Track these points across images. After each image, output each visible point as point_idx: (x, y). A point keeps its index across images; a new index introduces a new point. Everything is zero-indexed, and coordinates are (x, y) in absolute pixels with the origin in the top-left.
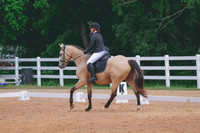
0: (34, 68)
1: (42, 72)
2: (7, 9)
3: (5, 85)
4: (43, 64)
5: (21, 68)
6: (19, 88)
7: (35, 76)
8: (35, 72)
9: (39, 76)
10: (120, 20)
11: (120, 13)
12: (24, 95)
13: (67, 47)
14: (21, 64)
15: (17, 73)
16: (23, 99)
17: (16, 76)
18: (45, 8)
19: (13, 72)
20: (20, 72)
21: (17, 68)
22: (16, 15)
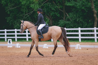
10: (9, 16)
11: (9, 13)
13: (25, 22)
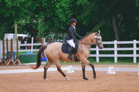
2: (57, 6)
12: (70, 69)
16: (69, 72)
18: (86, 4)
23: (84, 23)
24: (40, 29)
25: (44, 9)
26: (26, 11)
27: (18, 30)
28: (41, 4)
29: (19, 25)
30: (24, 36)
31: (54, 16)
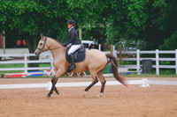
0: (153, 59)
1: (160, 63)
2: (129, 8)
3: (128, 73)
4: (161, 56)
5: (142, 59)
6: (141, 77)
7: (154, 66)
8: (154, 63)
9: (157, 66)
12: (144, 82)
14: (142, 56)
15: (138, 63)
16: (144, 86)
17: (138, 66)
18: (163, 7)
19: (135, 63)
20: (141, 62)
21: (138, 59)
22: (138, 13)
23: (161, 28)
24: (109, 35)
25: (113, 12)
26: (91, 14)
27: (83, 35)
28: (110, 5)
29: (84, 30)
30: (90, 42)
31: (125, 20)
